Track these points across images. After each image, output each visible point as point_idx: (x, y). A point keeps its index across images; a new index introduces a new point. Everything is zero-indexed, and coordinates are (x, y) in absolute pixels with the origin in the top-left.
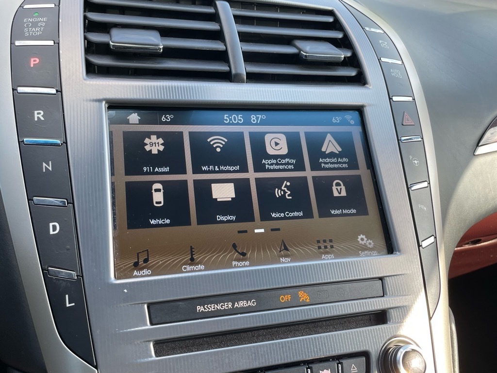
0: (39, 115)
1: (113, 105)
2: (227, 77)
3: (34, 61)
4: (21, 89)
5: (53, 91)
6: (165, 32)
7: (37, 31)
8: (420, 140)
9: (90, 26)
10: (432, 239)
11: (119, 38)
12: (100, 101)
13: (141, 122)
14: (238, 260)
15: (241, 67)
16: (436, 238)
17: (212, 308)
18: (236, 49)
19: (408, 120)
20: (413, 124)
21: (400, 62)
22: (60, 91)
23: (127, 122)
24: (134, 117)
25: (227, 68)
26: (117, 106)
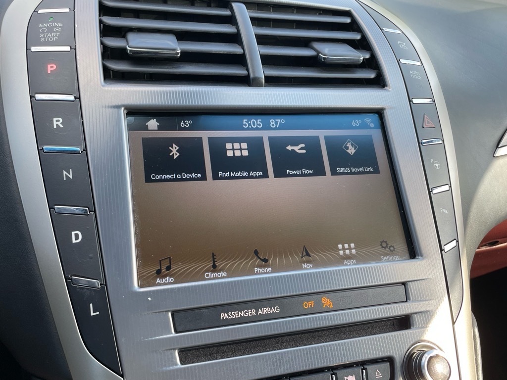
0: (57, 122)
1: (132, 112)
2: (245, 81)
3: (51, 68)
4: (38, 96)
5: (72, 98)
6: (182, 36)
7: (53, 36)
8: (441, 142)
9: (106, 31)
10: (454, 244)
11: (136, 43)
12: (118, 107)
13: (160, 128)
14: (260, 266)
15: (260, 71)
16: (458, 241)
17: (236, 315)
18: (255, 52)
19: (428, 123)
20: (434, 126)
21: (419, 64)
22: (78, 98)
23: (146, 128)
24: (153, 124)
25: (245, 72)
26: (136, 113)
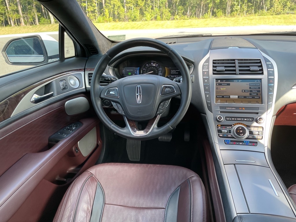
0: (206, 81)
3: (206, 73)
4: (204, 77)
5: (208, 77)
6: (225, 67)
7: (206, 68)
11: (218, 69)
12: (214, 79)
14: (234, 103)
15: (238, 72)
17: (229, 108)
23: (218, 82)
25: (235, 73)
26: (217, 80)
